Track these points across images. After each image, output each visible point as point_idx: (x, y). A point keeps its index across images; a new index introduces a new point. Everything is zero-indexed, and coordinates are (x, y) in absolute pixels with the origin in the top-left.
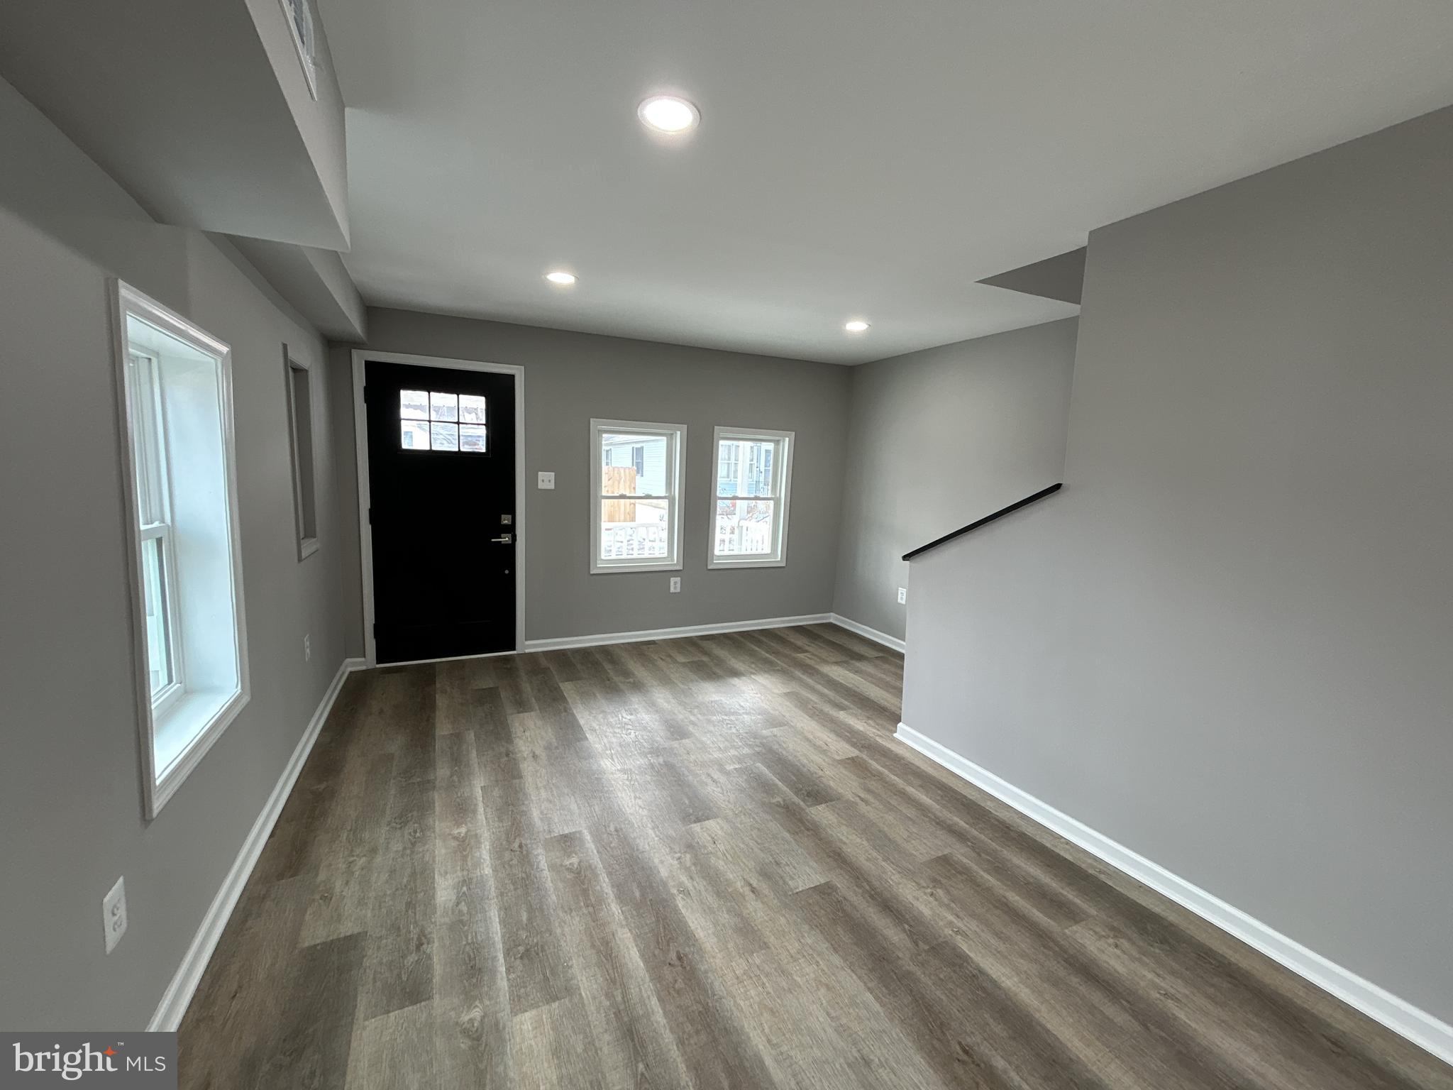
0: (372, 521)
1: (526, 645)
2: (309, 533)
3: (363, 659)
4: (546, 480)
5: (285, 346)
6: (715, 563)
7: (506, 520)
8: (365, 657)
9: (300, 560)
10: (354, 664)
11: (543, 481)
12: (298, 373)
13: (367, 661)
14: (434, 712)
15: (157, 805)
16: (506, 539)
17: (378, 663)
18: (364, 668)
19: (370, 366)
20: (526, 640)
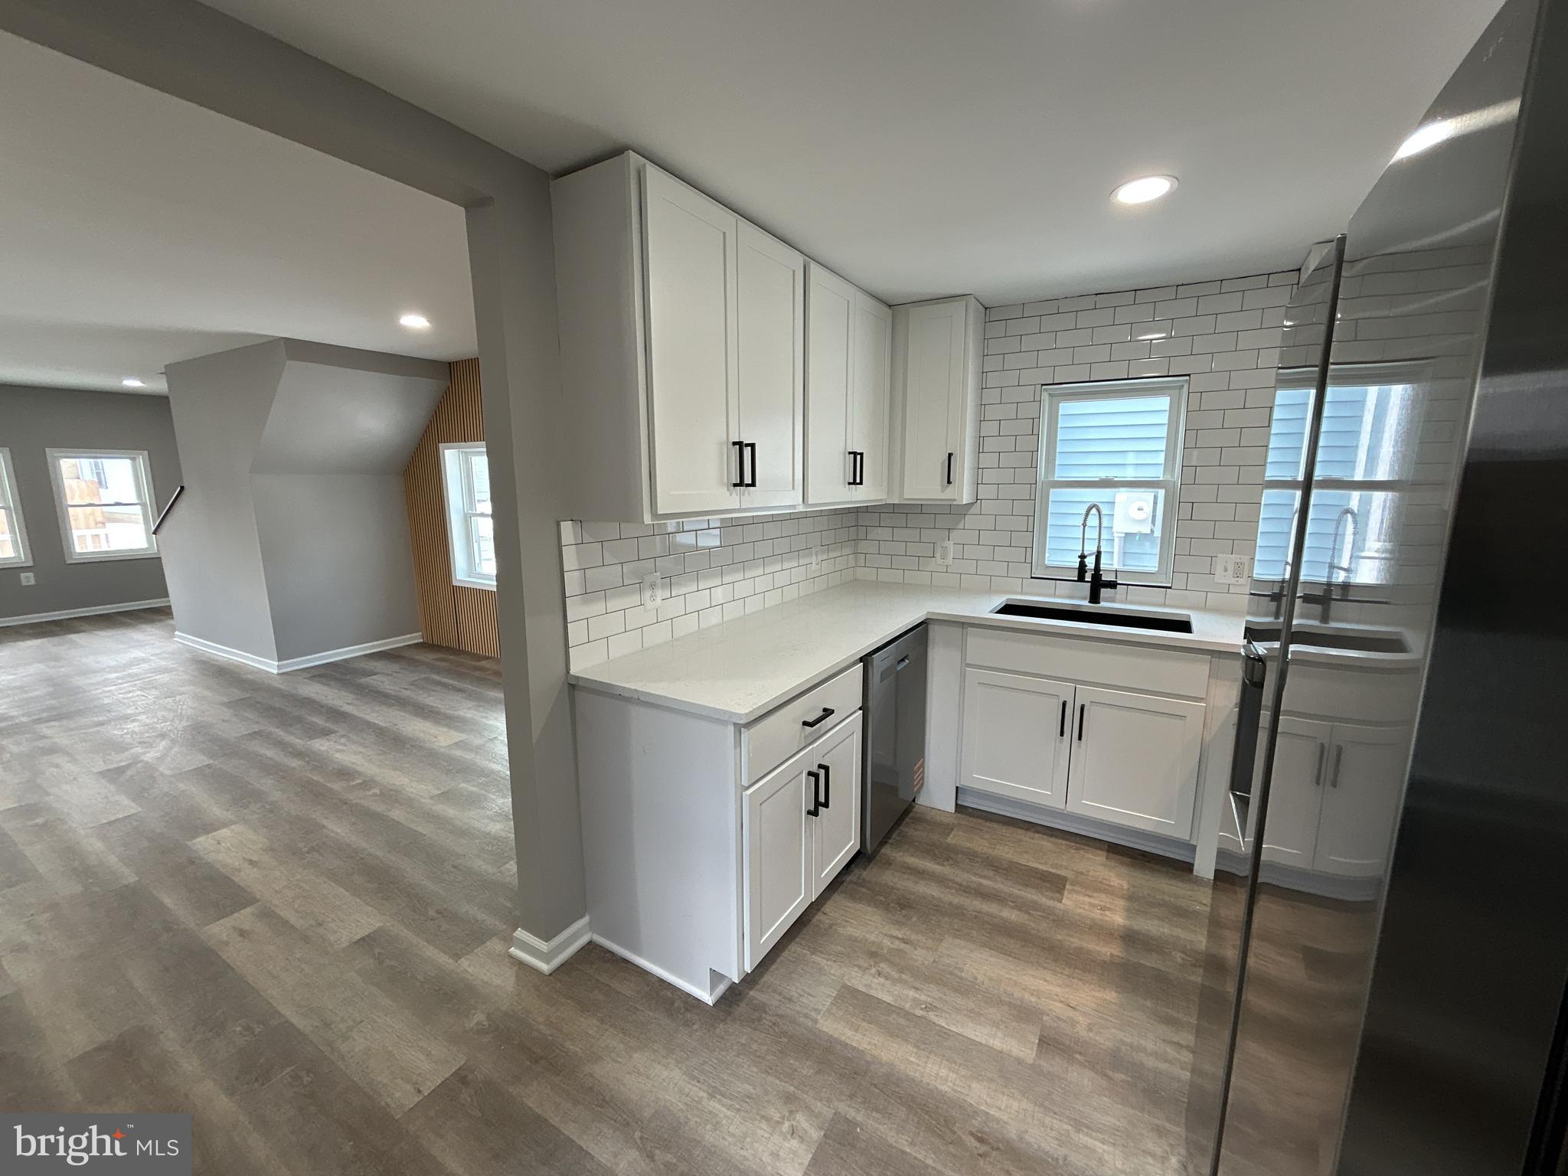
6: (74, 559)
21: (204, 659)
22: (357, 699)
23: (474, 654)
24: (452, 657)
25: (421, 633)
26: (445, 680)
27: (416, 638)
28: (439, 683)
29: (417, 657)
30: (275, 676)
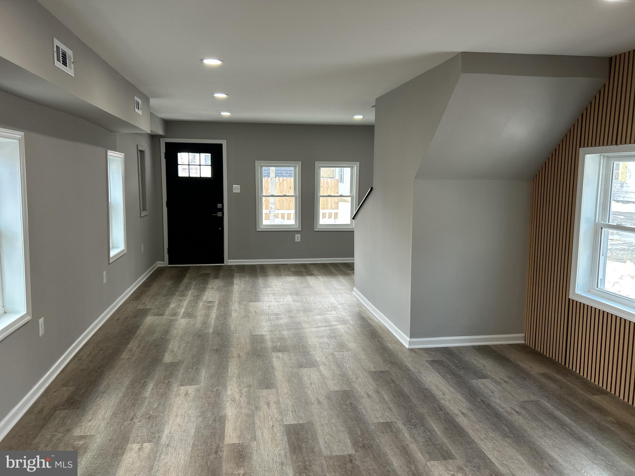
0: (167, 206)
1: (228, 262)
2: (144, 209)
3: (163, 262)
4: (237, 188)
5: (137, 145)
6: (318, 228)
7: (219, 206)
8: (164, 261)
9: (141, 217)
10: (160, 264)
11: (235, 189)
12: (142, 152)
13: (165, 263)
14: (185, 277)
15: (111, 261)
16: (219, 214)
17: (169, 264)
18: (164, 266)
19: (167, 144)
20: (228, 259)
21: (365, 316)
22: (471, 410)
23: (582, 378)
24: (558, 377)
25: (523, 335)
26: (558, 413)
27: (517, 338)
28: (554, 418)
29: (521, 364)
30: (406, 351)
